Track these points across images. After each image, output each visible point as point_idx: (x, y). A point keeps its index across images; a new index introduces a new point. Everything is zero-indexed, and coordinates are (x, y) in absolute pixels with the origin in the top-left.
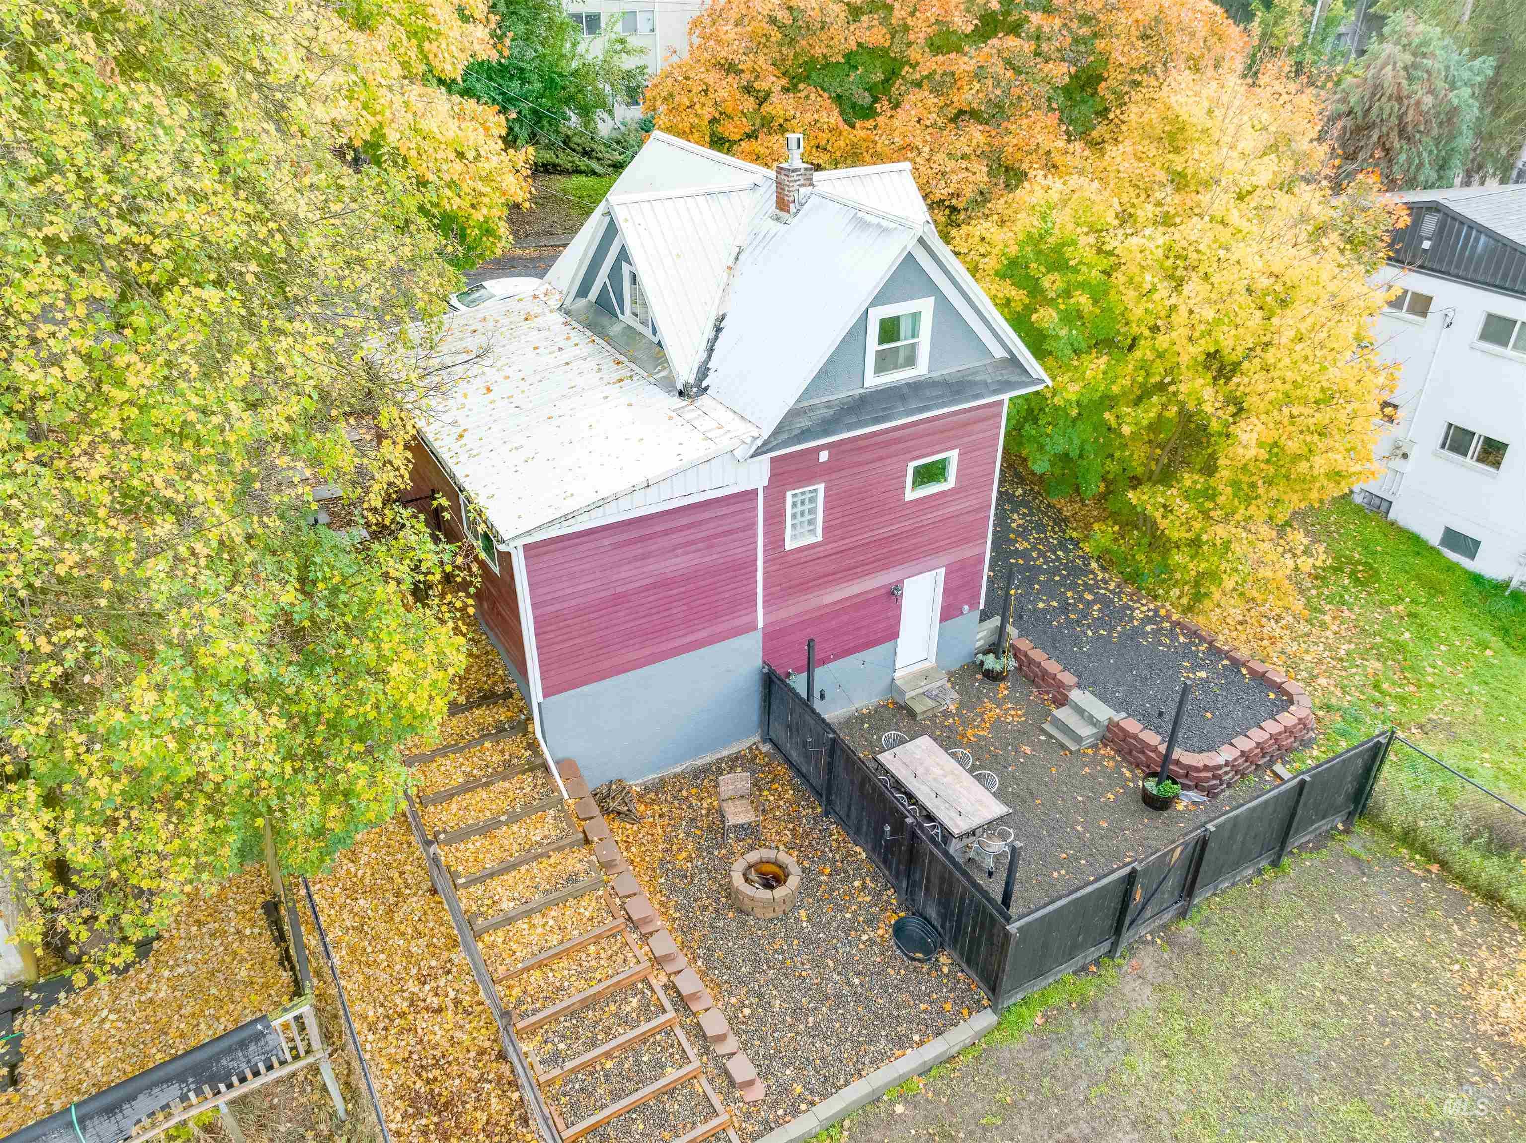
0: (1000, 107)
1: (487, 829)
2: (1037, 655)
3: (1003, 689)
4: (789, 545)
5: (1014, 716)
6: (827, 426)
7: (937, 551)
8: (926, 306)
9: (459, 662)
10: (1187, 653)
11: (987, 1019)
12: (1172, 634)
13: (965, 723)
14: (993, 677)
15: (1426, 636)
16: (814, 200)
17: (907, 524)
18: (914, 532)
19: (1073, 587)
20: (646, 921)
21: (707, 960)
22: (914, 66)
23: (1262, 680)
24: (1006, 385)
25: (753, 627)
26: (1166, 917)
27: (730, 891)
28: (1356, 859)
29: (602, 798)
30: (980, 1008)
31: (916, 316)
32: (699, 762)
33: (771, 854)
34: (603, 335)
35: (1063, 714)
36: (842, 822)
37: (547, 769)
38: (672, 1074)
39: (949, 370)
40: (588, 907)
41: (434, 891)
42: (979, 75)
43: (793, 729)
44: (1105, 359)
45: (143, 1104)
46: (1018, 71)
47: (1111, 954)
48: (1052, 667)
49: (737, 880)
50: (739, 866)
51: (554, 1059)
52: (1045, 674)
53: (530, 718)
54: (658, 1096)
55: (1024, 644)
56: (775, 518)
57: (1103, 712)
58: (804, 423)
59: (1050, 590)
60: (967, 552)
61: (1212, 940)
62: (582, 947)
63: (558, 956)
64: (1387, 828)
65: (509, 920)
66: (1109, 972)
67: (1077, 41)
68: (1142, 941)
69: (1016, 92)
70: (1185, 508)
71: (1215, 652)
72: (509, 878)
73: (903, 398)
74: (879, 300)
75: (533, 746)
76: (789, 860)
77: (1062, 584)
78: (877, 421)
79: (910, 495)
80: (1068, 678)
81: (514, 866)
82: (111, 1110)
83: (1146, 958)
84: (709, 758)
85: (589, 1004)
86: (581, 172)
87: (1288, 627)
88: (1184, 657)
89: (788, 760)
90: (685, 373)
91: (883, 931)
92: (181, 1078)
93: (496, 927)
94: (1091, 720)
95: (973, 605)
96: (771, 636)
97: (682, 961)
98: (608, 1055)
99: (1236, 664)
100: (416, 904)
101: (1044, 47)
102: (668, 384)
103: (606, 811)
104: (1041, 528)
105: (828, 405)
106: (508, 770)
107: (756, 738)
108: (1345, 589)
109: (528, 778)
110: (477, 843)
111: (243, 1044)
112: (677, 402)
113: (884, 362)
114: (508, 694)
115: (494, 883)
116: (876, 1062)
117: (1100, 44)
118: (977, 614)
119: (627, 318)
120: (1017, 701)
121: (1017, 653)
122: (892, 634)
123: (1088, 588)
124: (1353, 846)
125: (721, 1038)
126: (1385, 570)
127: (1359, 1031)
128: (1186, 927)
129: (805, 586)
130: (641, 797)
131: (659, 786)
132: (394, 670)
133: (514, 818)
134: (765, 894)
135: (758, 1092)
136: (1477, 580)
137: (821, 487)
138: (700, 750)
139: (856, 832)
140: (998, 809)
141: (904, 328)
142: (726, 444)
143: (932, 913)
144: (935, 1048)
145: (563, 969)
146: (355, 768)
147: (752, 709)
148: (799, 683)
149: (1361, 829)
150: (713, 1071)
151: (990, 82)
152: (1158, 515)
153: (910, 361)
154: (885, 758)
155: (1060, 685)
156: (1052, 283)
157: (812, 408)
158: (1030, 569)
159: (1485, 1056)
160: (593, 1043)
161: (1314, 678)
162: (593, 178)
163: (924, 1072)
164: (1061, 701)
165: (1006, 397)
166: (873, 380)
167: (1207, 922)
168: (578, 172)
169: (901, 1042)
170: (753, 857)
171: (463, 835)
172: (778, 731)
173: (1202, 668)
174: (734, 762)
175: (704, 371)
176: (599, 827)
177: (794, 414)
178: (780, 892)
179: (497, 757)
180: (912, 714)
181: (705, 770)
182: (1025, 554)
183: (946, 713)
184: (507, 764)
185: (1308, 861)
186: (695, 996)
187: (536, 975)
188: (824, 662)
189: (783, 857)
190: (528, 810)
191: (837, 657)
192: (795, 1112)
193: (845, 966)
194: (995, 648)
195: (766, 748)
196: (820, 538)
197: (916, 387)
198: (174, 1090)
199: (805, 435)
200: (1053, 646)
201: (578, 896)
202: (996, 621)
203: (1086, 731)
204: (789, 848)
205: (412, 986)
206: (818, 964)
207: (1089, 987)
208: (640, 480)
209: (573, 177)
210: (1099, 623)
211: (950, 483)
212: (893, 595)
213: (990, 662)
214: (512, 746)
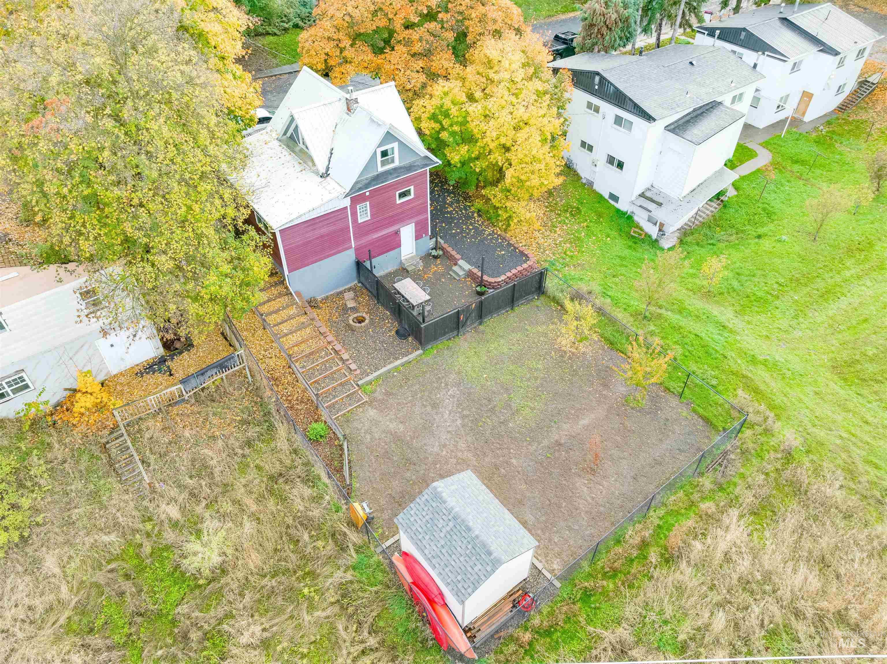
0: (429, 50)
1: (276, 312)
2: (449, 249)
3: (438, 261)
4: (360, 221)
5: (441, 269)
6: (367, 186)
7: (411, 218)
8: (396, 145)
9: (270, 266)
10: (501, 246)
11: (420, 352)
12: (497, 239)
13: (425, 273)
14: (435, 257)
15: (590, 233)
16: (358, 109)
17: (400, 211)
18: (402, 213)
19: (466, 224)
20: (325, 333)
21: (344, 343)
22: (398, 34)
23: (522, 253)
24: (427, 165)
25: (351, 247)
26: (475, 325)
27: (349, 325)
28: (537, 306)
29: (309, 302)
30: (418, 349)
31: (393, 148)
32: (338, 290)
33: (360, 314)
34: (294, 151)
35: (455, 268)
36: (383, 305)
37: (291, 294)
38: (334, 369)
39: (406, 162)
40: (308, 330)
41: (264, 329)
42: (420, 40)
43: (367, 278)
44: (466, 147)
45: (209, 373)
46: (435, 36)
47: (458, 335)
48: (454, 253)
49: (351, 322)
50: (351, 318)
51: (303, 367)
52: (451, 255)
53: (284, 280)
54: (332, 373)
55: (445, 246)
56: (354, 214)
57: (467, 267)
58: (359, 186)
59: (457, 226)
60: (421, 217)
61: (488, 330)
62: (308, 340)
63: (301, 343)
64: (549, 297)
65: (286, 335)
66: (457, 340)
67: (457, 21)
68: (468, 331)
69: (435, 45)
70: (500, 195)
71: (510, 245)
72: (285, 324)
73: (391, 174)
74: (380, 146)
75: (287, 288)
76: (367, 317)
77: (462, 223)
78: (383, 182)
79: (398, 202)
80: (458, 256)
81: (286, 321)
82: (202, 374)
83: (468, 335)
84: (341, 289)
85: (311, 354)
86: (269, 34)
87: (542, 234)
88: (499, 247)
89: (366, 288)
90: (322, 170)
91: (393, 333)
92: (216, 367)
93: (283, 337)
94: (464, 270)
95: (427, 234)
96: (356, 250)
97: (335, 343)
98: (317, 365)
99: (515, 248)
100: (260, 332)
101: (445, 26)
102: (317, 173)
103: (311, 306)
104: (458, 201)
105: (366, 179)
106: (280, 295)
107: (356, 282)
108: (567, 218)
109: (286, 297)
110: (274, 316)
111: (230, 359)
112: (321, 180)
113: (383, 164)
114: (277, 273)
115: (280, 326)
116: (389, 363)
117: (467, 23)
118: (428, 237)
119: (301, 145)
120: (443, 265)
121: (442, 249)
122: (399, 246)
123: (471, 224)
124: (538, 303)
125: (348, 360)
126: (583, 210)
127: (521, 350)
128: (481, 328)
129: (367, 233)
130: (321, 302)
131: (327, 298)
132: (255, 268)
133: (284, 308)
134: (358, 325)
135: (358, 372)
136: (618, 211)
137: (368, 203)
138: (337, 287)
139: (387, 308)
140: (428, 297)
141: (389, 152)
142: (336, 195)
143: (406, 327)
144: (405, 359)
145: (303, 346)
146: (249, 293)
147: (354, 272)
148: (367, 264)
149: (542, 298)
150: (345, 368)
151: (424, 42)
152: (492, 198)
153: (393, 161)
154: (396, 285)
155: (455, 259)
156: (446, 123)
157: (361, 181)
158: (451, 218)
159: (553, 353)
160: (313, 363)
161: (545, 251)
162: (276, 37)
163: (403, 365)
164: (456, 264)
165: (428, 168)
166: (381, 169)
167: (488, 326)
168: (268, 34)
169: (397, 359)
170: (355, 315)
171: (271, 313)
172: (363, 279)
173: (503, 250)
174: (349, 290)
175: (328, 169)
176: (309, 310)
177: (356, 183)
178: (363, 324)
179: (276, 292)
180: (408, 271)
181: (341, 293)
182: (450, 213)
183: (419, 270)
184: (280, 293)
185: (523, 308)
186: (340, 351)
187: (296, 348)
188: (374, 257)
189: (364, 315)
190: (288, 306)
191: (379, 255)
192: (368, 375)
193: (382, 342)
194: (435, 248)
195: (360, 285)
196: (369, 218)
197: (395, 169)
198: (215, 370)
199: (360, 189)
200: (454, 246)
201: (305, 328)
202: (434, 239)
203: (461, 273)
204: (367, 313)
205: (263, 352)
206: (375, 342)
207: (451, 343)
208: (311, 208)
209: (267, 37)
210: (473, 236)
211: (412, 196)
212: (397, 233)
213: (434, 253)
214: (280, 288)
